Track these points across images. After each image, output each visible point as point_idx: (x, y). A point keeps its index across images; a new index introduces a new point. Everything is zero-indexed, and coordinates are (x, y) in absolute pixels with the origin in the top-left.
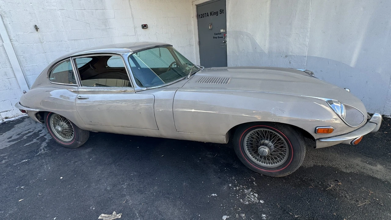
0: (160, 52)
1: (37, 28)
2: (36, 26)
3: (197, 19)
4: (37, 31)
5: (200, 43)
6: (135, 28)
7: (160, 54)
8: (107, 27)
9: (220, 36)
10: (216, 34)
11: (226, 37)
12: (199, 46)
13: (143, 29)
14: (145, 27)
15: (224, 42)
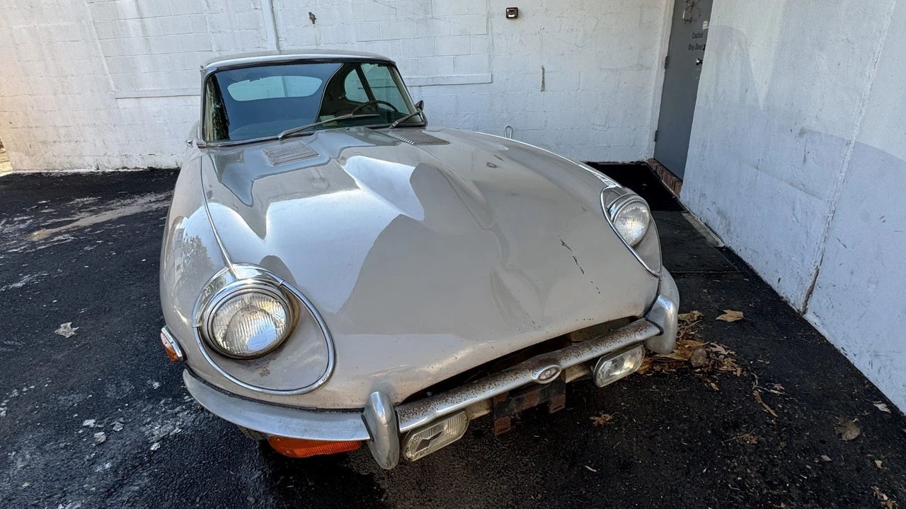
0: (543, 78)
1: (313, 18)
2: (310, 14)
4: (314, 23)
5: (667, 63)
6: (489, 16)
7: (543, 82)
8: (428, 16)
9: (699, 42)
10: (695, 37)
11: (705, 45)
12: (664, 70)
13: (508, 20)
14: (510, 16)
15: (698, 64)
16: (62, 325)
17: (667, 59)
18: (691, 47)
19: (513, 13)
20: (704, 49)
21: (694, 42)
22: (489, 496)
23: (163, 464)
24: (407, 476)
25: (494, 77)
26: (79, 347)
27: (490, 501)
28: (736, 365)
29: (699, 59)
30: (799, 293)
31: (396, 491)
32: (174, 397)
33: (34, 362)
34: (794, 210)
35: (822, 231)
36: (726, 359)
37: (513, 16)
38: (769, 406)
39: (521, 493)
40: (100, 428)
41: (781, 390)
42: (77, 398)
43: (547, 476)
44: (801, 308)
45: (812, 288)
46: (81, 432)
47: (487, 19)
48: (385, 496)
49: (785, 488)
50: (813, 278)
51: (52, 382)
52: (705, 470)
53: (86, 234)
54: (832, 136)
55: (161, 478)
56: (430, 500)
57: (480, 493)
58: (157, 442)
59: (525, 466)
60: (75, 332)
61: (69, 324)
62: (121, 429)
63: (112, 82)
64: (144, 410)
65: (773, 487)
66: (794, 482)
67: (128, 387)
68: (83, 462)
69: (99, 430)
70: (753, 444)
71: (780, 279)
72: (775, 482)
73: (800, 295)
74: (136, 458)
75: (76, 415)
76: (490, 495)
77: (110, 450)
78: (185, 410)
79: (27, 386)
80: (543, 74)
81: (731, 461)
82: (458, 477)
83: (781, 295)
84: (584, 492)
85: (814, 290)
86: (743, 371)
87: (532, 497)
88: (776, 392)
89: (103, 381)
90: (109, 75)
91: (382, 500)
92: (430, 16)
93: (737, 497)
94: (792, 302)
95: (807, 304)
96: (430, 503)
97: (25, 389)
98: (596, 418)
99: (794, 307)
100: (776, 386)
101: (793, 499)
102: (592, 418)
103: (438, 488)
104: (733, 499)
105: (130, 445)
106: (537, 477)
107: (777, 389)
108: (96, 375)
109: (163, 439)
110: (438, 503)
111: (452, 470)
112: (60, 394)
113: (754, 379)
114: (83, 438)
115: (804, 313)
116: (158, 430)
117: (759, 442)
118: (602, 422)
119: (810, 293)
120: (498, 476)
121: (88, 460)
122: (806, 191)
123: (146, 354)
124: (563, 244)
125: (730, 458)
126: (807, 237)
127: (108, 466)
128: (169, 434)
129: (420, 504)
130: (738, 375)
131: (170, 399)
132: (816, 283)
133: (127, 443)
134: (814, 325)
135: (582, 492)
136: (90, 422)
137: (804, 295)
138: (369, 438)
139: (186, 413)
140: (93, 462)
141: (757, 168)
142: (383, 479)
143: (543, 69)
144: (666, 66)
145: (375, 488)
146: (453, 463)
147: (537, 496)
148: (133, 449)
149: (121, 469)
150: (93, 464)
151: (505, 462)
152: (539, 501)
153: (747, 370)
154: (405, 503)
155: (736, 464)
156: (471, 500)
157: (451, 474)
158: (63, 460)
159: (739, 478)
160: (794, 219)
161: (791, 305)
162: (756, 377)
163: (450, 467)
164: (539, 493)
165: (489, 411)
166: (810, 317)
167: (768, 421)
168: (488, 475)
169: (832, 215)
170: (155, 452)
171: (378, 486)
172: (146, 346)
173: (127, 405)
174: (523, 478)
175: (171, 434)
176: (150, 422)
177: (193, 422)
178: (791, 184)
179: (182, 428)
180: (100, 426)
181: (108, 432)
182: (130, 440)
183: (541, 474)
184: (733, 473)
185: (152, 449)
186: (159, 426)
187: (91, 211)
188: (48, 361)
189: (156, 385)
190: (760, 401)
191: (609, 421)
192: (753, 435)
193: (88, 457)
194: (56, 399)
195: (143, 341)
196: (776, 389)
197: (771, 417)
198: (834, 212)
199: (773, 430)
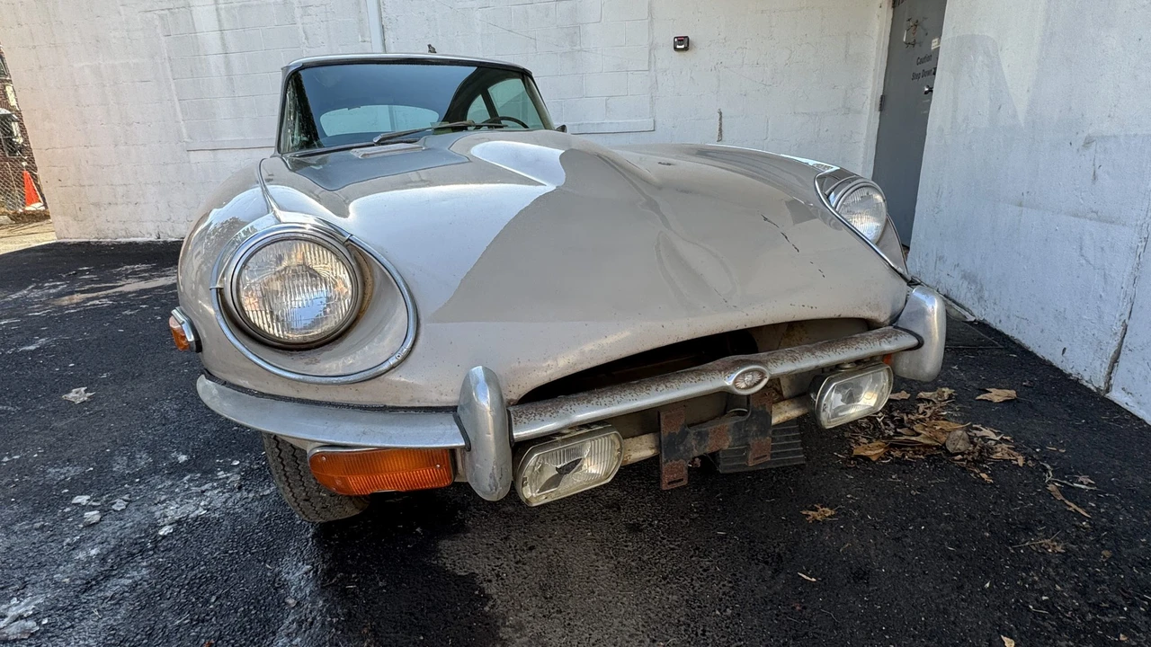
0: (721, 124)
3: (891, 11)
5: (883, 103)
6: (653, 47)
7: (720, 130)
8: (575, 48)
9: (927, 66)
10: (922, 62)
11: (935, 69)
12: (879, 113)
13: (676, 53)
14: (678, 47)
15: (926, 93)
16: (74, 390)
17: (883, 98)
18: (916, 76)
19: (683, 44)
20: (934, 74)
21: (919, 69)
22: (650, 609)
23: (172, 553)
24: (525, 578)
25: (657, 124)
26: (90, 414)
27: (652, 615)
28: (1015, 453)
29: (928, 87)
30: (1097, 363)
31: (507, 597)
32: (204, 473)
33: (27, 430)
34: (1081, 249)
35: (1129, 269)
36: (999, 445)
37: (683, 47)
38: (1076, 504)
39: (699, 607)
40: (94, 507)
41: (1089, 484)
42: (72, 471)
43: (738, 585)
44: (1102, 385)
45: (1118, 353)
46: (67, 510)
47: (650, 50)
48: (491, 603)
49: (1121, 612)
50: (1118, 338)
51: (44, 453)
52: (988, 585)
53: (129, 299)
54: (1136, 135)
55: (166, 569)
56: (560, 612)
57: (637, 605)
58: (170, 524)
59: (705, 570)
60: (89, 397)
61: (83, 389)
62: (124, 507)
63: (184, 130)
64: (160, 487)
65: (1103, 612)
66: (1133, 605)
67: (143, 460)
68: (60, 547)
69: (93, 508)
70: (1058, 553)
71: (1064, 350)
72: (1104, 605)
73: (1098, 366)
74: (136, 544)
75: (66, 491)
76: (651, 607)
77: (103, 533)
78: (216, 488)
79: (10, 456)
80: (721, 119)
81: (1028, 574)
82: (602, 583)
83: (1069, 371)
84: (798, 608)
85: (1121, 356)
86: (1026, 460)
87: (718, 612)
88: (1083, 487)
89: (111, 452)
90: (182, 122)
91: (487, 609)
92: (578, 47)
93: (1046, 624)
94: (1087, 378)
95: (1110, 378)
96: (559, 615)
97: (6, 459)
98: (810, 513)
99: (1090, 386)
100: (1081, 479)
101: (1139, 630)
102: (804, 513)
103: (571, 596)
104: (1038, 626)
105: (131, 527)
106: (724, 585)
107: (1084, 483)
108: (104, 446)
109: (179, 522)
110: (571, 615)
111: (593, 572)
112: (51, 466)
113: (1046, 470)
114: (68, 518)
115: (1108, 391)
116: (173, 511)
117: (1067, 550)
118: (819, 518)
119: (1115, 360)
120: (663, 582)
121: (68, 544)
122: (1099, 220)
123: (176, 424)
124: (766, 219)
125: (1026, 570)
126: (1106, 282)
127: (93, 552)
128: (188, 515)
129: (544, 616)
130: (1021, 464)
131: (199, 475)
132: (1124, 344)
133: (128, 525)
134: (1125, 406)
135: (793, 608)
136: (82, 499)
137: (1106, 365)
138: (463, 444)
139: (216, 492)
140: (75, 547)
141: (1020, 205)
142: (490, 581)
143: (721, 113)
144: (882, 107)
145: (477, 592)
146: (596, 564)
147: (725, 611)
148: (134, 532)
149: (112, 556)
150: (73, 549)
151: (674, 565)
152: (729, 618)
153: (1033, 460)
154: (521, 615)
155: (1036, 578)
156: (622, 613)
157: (592, 578)
158: (34, 543)
159: (1044, 598)
160: (1084, 262)
161: (1085, 384)
162: (1048, 467)
163: (591, 569)
164: (727, 607)
165: (653, 451)
166: (1116, 396)
167: (1077, 523)
168: (649, 581)
169: (1144, 244)
170: (164, 537)
171: (482, 590)
172: (178, 416)
173: (138, 480)
174: (701, 586)
175: (192, 515)
176: (165, 500)
177: (225, 503)
178: (1076, 215)
179: (208, 510)
180: (94, 504)
181: (105, 511)
182: (133, 521)
183: (730, 582)
184: (1033, 590)
185: (161, 533)
186: (177, 506)
187: (139, 278)
188: (46, 428)
189: (183, 458)
190: (1060, 497)
191: (829, 517)
192: (1057, 541)
193: (68, 540)
194: (44, 471)
195: (175, 410)
196: (1082, 483)
197: (1082, 518)
198: (1146, 240)
199: (1088, 535)
